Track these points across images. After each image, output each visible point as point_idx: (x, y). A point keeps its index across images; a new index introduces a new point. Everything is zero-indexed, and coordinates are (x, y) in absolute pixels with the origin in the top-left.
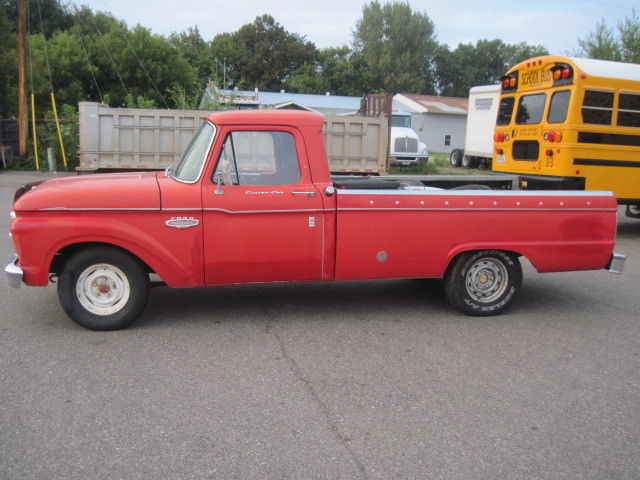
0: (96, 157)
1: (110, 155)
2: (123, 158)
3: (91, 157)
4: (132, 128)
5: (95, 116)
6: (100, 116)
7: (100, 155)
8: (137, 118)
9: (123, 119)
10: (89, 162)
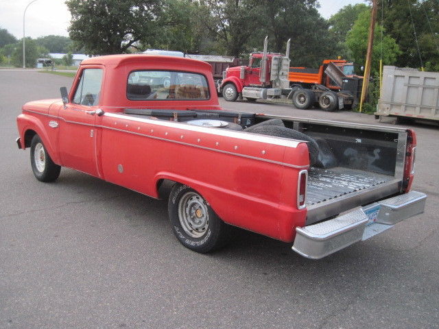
0: (389, 106)
1: (399, 105)
2: (408, 108)
3: (385, 106)
4: (417, 87)
5: (392, 76)
6: (396, 76)
7: (391, 105)
8: (422, 79)
9: (412, 79)
10: (384, 109)
